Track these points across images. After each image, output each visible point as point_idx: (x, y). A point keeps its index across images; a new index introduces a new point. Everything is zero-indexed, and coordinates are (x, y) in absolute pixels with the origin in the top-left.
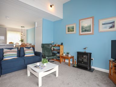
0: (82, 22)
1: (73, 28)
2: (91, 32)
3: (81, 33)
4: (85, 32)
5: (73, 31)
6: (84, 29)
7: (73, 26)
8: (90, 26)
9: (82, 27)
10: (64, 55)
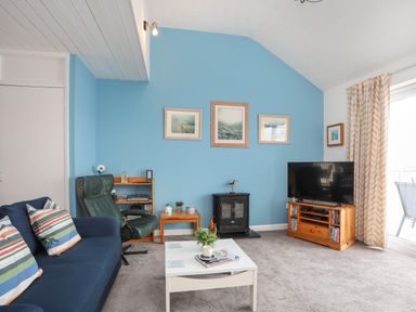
0: (219, 109)
1: (193, 124)
2: (242, 142)
3: (217, 141)
4: (228, 138)
5: (193, 132)
6: (224, 131)
7: (194, 117)
8: (240, 126)
9: (220, 124)
10: (169, 210)
